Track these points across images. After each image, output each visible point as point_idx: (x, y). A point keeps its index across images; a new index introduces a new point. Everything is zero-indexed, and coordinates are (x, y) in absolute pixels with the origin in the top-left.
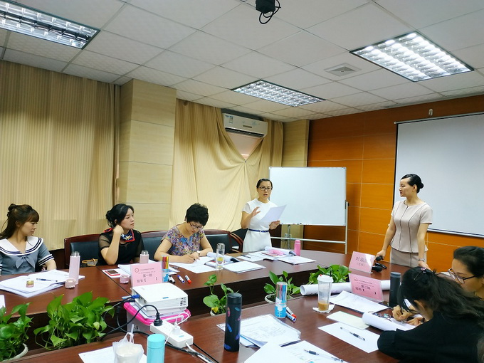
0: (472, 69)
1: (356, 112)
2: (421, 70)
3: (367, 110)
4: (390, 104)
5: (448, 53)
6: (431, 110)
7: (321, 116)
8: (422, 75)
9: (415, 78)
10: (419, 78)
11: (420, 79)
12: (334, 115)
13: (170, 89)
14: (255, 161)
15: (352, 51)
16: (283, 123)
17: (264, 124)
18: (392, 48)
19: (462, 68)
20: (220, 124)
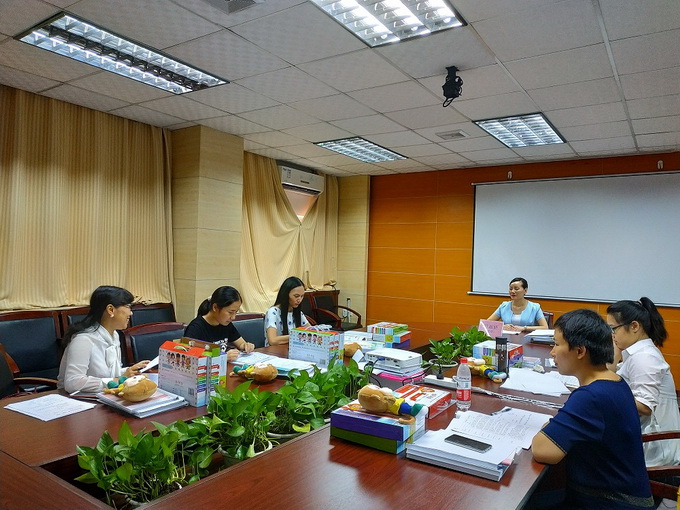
0: (565, 141)
1: (430, 170)
2: (523, 139)
3: (441, 169)
4: (469, 164)
5: (555, 129)
6: (510, 173)
9: (511, 145)
10: (516, 145)
13: (238, 138)
14: (311, 224)
15: (474, 122)
16: (337, 178)
17: (321, 180)
18: (511, 122)
19: (558, 140)
20: (275, 180)
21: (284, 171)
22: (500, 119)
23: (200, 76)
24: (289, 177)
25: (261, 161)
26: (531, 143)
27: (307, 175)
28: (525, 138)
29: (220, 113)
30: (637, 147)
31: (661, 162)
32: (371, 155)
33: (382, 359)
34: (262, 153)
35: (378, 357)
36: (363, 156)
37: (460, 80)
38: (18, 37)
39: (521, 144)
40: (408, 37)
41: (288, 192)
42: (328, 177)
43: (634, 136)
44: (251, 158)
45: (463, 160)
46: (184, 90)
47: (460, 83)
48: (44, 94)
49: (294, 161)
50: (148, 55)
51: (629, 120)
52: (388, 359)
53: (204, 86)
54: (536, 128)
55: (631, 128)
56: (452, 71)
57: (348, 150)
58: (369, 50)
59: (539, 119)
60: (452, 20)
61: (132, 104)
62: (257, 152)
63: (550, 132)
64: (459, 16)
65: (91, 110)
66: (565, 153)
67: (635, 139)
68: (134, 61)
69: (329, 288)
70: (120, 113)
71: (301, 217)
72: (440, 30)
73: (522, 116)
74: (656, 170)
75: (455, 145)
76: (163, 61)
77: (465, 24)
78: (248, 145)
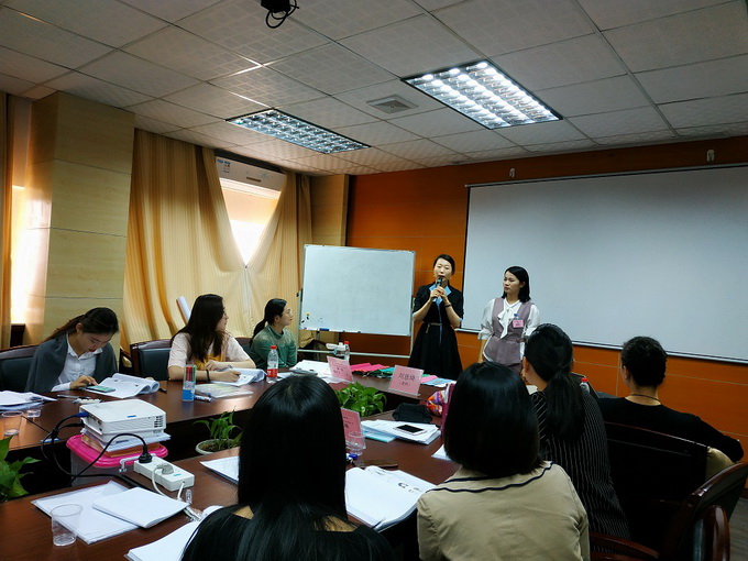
0: (560, 117)
1: (415, 167)
2: (498, 114)
3: (429, 165)
4: (460, 158)
5: (529, 93)
6: (513, 170)
7: (365, 171)
8: (499, 120)
9: (490, 124)
10: (496, 124)
11: (497, 126)
12: (384, 170)
15: (404, 80)
16: (311, 178)
19: (547, 114)
21: (221, 163)
22: (439, 72)
26: (516, 123)
27: (255, 171)
28: (499, 111)
29: (57, 70)
30: (672, 128)
43: (656, 107)
45: (444, 151)
51: (631, 74)
59: (492, 71)
63: (527, 99)
73: (464, 67)
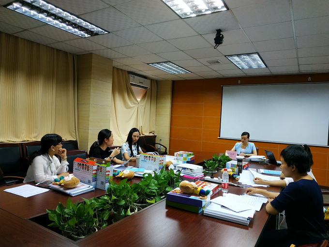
0: (267, 67)
1: (201, 78)
3: (207, 78)
4: (220, 76)
5: (263, 61)
6: (239, 81)
9: (241, 68)
13: (110, 60)
14: (144, 103)
15: (225, 56)
16: (157, 81)
17: (149, 81)
18: (243, 57)
19: (263, 66)
20: (127, 81)
21: (131, 77)
22: (238, 55)
23: (95, 29)
24: (133, 80)
25: (120, 72)
26: (250, 67)
27: (142, 79)
28: (248, 64)
29: (103, 48)
30: (299, 71)
31: (310, 78)
32: (174, 70)
33: (184, 169)
34: (121, 68)
35: (182, 168)
36: (170, 70)
37: (223, 36)
38: (6, 6)
39: (246, 67)
40: (200, 14)
41: (133, 88)
42: (152, 80)
43: (299, 65)
44: (115, 70)
45: (217, 74)
46: (86, 35)
47: (222, 37)
48: (15, 35)
49: (136, 72)
50: (71, 18)
51: (297, 58)
52: (187, 169)
53: (97, 34)
54: (254, 60)
55: (298, 62)
56: (219, 31)
57: (163, 67)
58: (181, 20)
59: (256, 56)
60: (222, 7)
61: (59, 42)
62: (118, 67)
63: (260, 62)
64: (226, 6)
65: (38, 44)
66: (266, 72)
67: (299, 67)
68: (63, 20)
69: (151, 135)
70: (53, 46)
71: (139, 100)
72: (216, 12)
73: (248, 54)
74: (307, 81)
75: (215, 67)
76: (78, 21)
77: (228, 9)
78: (115, 64)
